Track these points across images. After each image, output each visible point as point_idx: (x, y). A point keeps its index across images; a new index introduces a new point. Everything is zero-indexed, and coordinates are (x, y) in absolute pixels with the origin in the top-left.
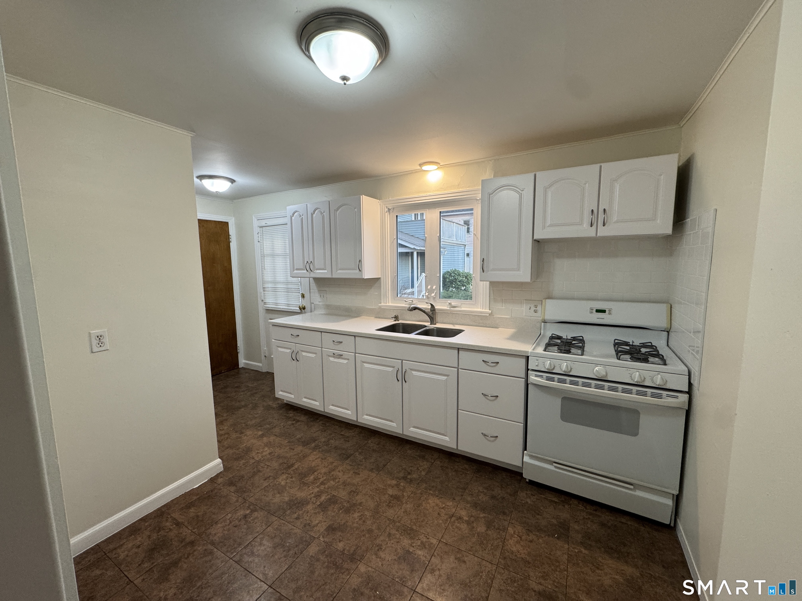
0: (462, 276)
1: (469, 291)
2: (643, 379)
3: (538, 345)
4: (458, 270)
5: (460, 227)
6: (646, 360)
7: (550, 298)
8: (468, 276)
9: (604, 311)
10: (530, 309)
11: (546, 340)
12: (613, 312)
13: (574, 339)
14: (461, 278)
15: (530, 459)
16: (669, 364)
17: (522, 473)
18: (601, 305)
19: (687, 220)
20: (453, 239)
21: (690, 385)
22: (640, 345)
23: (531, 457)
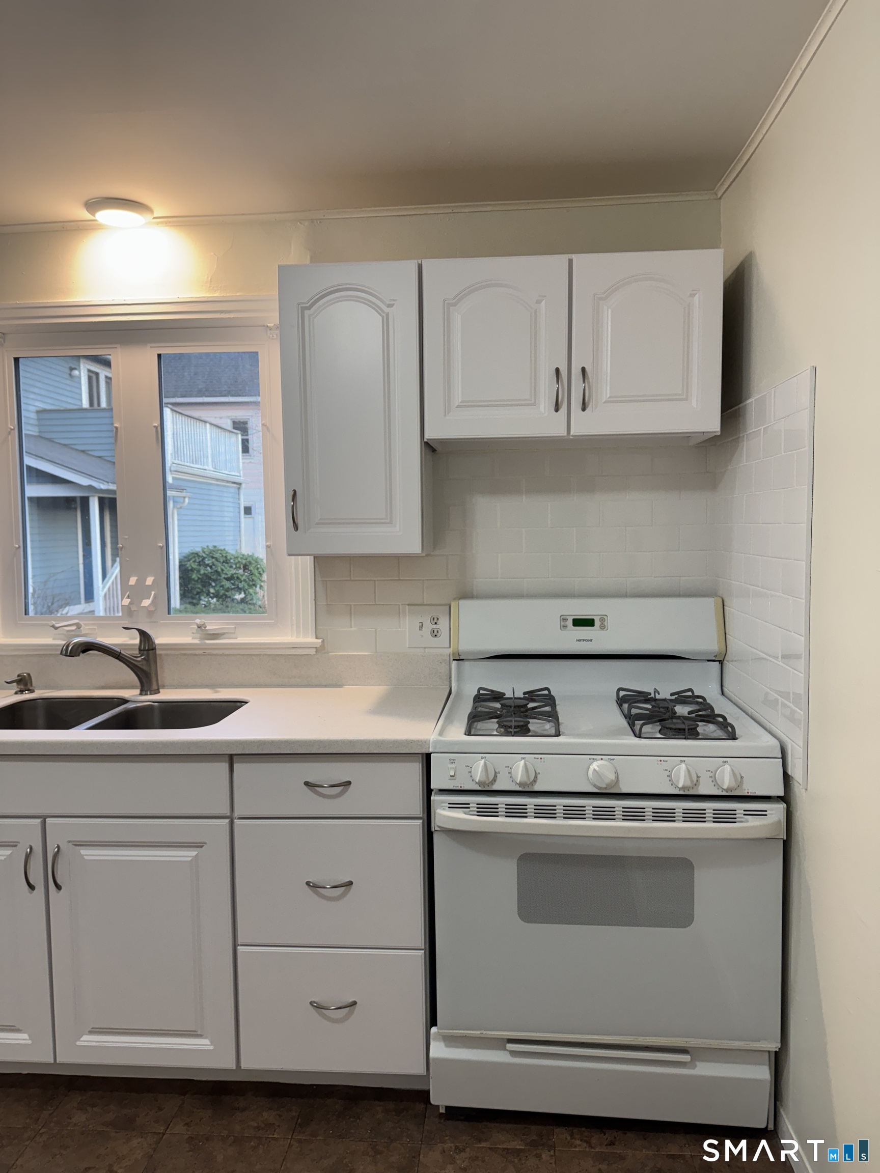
0: (236, 564)
1: (254, 604)
2: (695, 779)
3: (449, 720)
4: (222, 548)
5: (223, 434)
6: (691, 733)
7: (466, 595)
8: (250, 563)
9: (589, 623)
10: (421, 628)
11: (467, 707)
12: (610, 622)
13: (531, 695)
14: (234, 571)
15: (447, 1046)
16: (742, 736)
17: (428, 1092)
18: (584, 609)
19: (749, 401)
20: (206, 467)
21: (787, 778)
22: (673, 697)
23: (451, 1040)
